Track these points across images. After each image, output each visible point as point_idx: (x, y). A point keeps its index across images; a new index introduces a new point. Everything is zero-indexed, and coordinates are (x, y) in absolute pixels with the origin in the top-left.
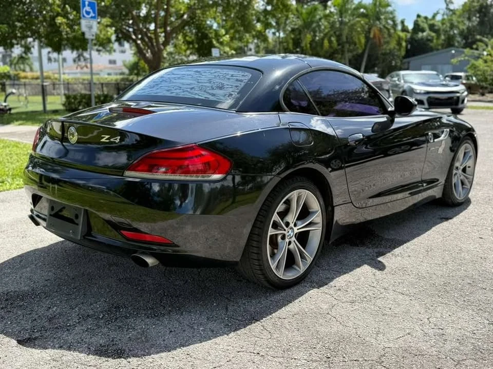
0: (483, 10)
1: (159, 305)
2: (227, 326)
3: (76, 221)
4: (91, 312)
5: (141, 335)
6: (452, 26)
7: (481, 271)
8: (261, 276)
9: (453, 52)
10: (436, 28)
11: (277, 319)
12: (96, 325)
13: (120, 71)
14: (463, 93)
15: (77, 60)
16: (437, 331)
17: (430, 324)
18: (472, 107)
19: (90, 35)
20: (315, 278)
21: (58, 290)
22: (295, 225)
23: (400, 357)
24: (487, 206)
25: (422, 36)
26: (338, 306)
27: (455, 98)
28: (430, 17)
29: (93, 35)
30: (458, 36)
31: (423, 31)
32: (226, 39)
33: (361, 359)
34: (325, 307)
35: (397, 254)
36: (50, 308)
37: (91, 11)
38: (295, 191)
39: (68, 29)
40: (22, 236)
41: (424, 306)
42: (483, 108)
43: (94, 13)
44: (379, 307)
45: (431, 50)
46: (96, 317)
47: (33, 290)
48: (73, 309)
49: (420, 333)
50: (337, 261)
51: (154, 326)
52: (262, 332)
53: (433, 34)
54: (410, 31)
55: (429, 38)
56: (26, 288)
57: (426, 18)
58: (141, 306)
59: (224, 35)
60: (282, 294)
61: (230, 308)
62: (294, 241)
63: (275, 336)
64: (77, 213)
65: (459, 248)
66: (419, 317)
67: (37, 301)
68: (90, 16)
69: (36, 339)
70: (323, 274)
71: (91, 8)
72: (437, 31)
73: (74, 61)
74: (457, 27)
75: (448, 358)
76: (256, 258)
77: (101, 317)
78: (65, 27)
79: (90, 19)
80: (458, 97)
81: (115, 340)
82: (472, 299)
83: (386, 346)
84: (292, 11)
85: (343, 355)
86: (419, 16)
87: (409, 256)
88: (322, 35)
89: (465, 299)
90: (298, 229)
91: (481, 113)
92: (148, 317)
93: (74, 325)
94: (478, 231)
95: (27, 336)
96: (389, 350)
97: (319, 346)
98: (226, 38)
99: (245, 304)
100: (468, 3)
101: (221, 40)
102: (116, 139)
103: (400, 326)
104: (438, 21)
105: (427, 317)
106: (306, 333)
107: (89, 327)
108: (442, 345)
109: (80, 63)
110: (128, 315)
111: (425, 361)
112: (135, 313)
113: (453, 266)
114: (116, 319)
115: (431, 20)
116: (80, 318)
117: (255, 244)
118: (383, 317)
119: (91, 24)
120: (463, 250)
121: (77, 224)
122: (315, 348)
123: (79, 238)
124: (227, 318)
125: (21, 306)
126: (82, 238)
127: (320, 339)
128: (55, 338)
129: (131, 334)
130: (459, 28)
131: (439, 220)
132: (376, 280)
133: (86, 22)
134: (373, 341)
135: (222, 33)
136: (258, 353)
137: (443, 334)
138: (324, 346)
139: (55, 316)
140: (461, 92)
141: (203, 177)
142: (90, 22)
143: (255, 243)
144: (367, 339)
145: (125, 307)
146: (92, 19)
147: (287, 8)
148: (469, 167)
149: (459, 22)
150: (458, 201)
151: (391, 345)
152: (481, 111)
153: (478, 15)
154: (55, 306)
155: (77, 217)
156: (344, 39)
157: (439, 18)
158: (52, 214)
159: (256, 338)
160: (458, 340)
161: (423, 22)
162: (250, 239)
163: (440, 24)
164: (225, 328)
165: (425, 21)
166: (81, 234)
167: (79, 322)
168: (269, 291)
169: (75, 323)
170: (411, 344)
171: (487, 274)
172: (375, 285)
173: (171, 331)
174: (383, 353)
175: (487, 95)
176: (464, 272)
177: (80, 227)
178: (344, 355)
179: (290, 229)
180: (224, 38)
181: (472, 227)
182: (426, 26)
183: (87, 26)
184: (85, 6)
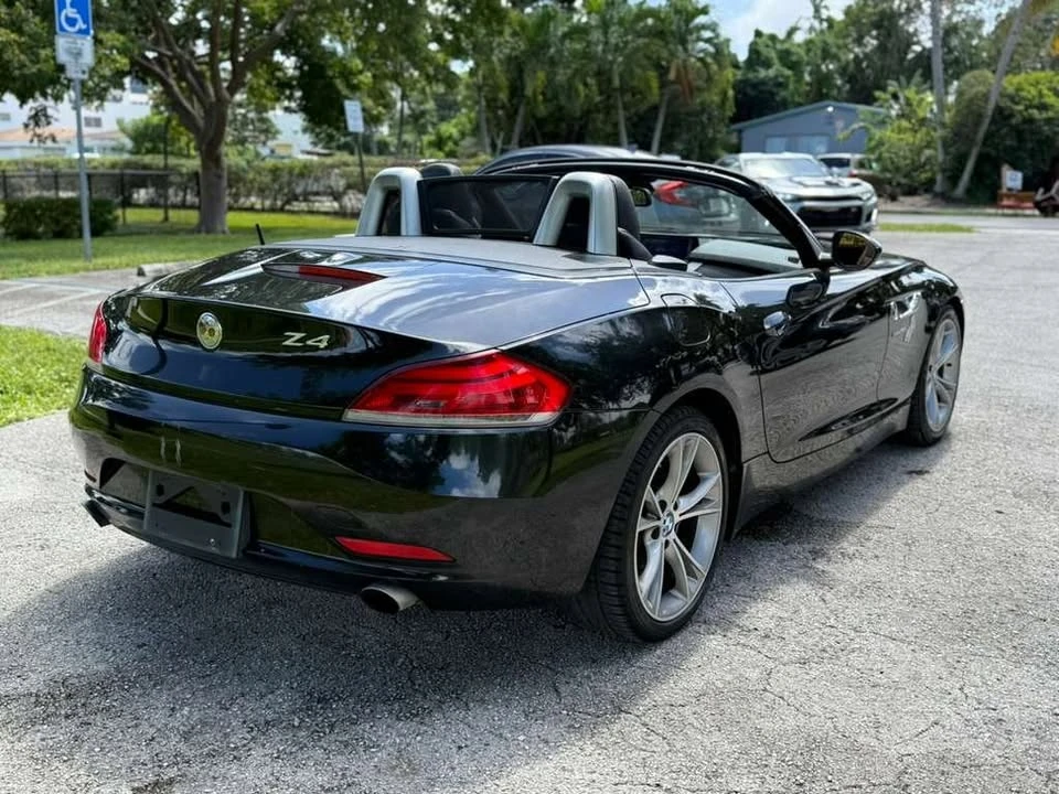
0: (886, 23)
1: (410, 691)
2: (572, 730)
3: (224, 518)
4: (270, 716)
5: (398, 759)
6: (826, 55)
7: (1023, 583)
8: (621, 619)
9: (830, 109)
10: (794, 58)
11: (668, 708)
12: (295, 743)
13: (113, 143)
14: (869, 199)
15: (32, 123)
16: (986, 713)
17: (969, 701)
18: (887, 227)
19: (77, 72)
20: (710, 614)
21: (176, 668)
22: (676, 507)
23: (937, 774)
24: (986, 443)
25: (766, 77)
26: (778, 672)
27: (853, 210)
28: (781, 35)
29: (84, 72)
30: (836, 76)
31: (767, 64)
32: (366, 81)
33: (864, 784)
34: (754, 674)
35: (851, 552)
36: (173, 709)
37: (78, 16)
38: (680, 438)
39: (22, 57)
40: (39, 543)
41: (943, 662)
42: (903, 228)
43: (85, 22)
44: (858, 670)
45: (784, 105)
46: (284, 724)
47: (118, 670)
48: (227, 709)
49: (955, 721)
50: (740, 573)
51: (419, 738)
52: (650, 738)
53: (788, 72)
54: (741, 65)
55: (781, 80)
56: (102, 667)
57: (773, 38)
58: (372, 695)
59: (361, 72)
60: (658, 652)
61: (562, 689)
62: (674, 540)
63: (678, 747)
64: (225, 500)
65: (966, 536)
66: (942, 686)
67: (140, 696)
68: (77, 27)
69: (171, 782)
70: (723, 604)
71: (79, 12)
72: (795, 66)
73: (26, 126)
74: (835, 58)
75: (1027, 768)
76: (613, 582)
77: (296, 724)
78: (17, 52)
79: (75, 36)
80: (860, 209)
81: (348, 773)
82: (1026, 642)
83: (903, 751)
84: (510, 24)
85: (826, 777)
86: (758, 34)
87: (876, 557)
88: (569, 71)
89: (1015, 644)
90: (681, 515)
91: (905, 240)
92: (398, 719)
93: (244, 746)
94: (990, 498)
95: (151, 778)
96: (910, 759)
97: (772, 762)
98: (366, 77)
99: (589, 677)
100: (854, 6)
101: (355, 81)
102: (320, 341)
103: (914, 708)
104: (799, 45)
105: (958, 685)
106: (738, 735)
107: (281, 748)
108: (1006, 743)
109: (38, 131)
110: (355, 717)
111: (986, 778)
112: (368, 711)
113: (968, 574)
114: (332, 727)
115: (783, 42)
116: (252, 728)
117: (612, 553)
118: (876, 690)
119: (79, 46)
120: (975, 538)
121: (229, 525)
122: (766, 766)
123: (234, 555)
124: (565, 712)
125: (108, 709)
126: (241, 555)
127: (770, 746)
128: (215, 778)
129: (376, 759)
130: (839, 60)
131: (906, 477)
132: (831, 611)
133: (67, 42)
134: (874, 742)
135: (357, 66)
136: (658, 785)
137: (1000, 720)
138: (783, 761)
139: (193, 728)
140: (865, 198)
141: (511, 418)
142: (75, 43)
143: (613, 549)
144: (861, 739)
145: (340, 698)
146: (80, 35)
147: (498, 15)
148: (949, 365)
149: (839, 47)
150: (934, 435)
151: (911, 749)
152: (901, 234)
153: (874, 33)
154: (184, 704)
155: (226, 508)
156: (616, 82)
157: (799, 37)
158: (157, 502)
159: (642, 753)
160: (1032, 730)
161: (767, 46)
162: (604, 542)
163: (802, 52)
164: (568, 732)
165: (770, 43)
166: (239, 546)
167: (253, 738)
168: (629, 645)
169: (245, 742)
170: (948, 745)
171: (1038, 588)
172: (832, 622)
173: (460, 748)
174: (901, 766)
175: (902, 199)
176: (993, 587)
177: (237, 530)
178: (830, 778)
179: (668, 515)
180: (361, 78)
181: (974, 489)
182: (773, 55)
183: (69, 52)
184: (65, 7)
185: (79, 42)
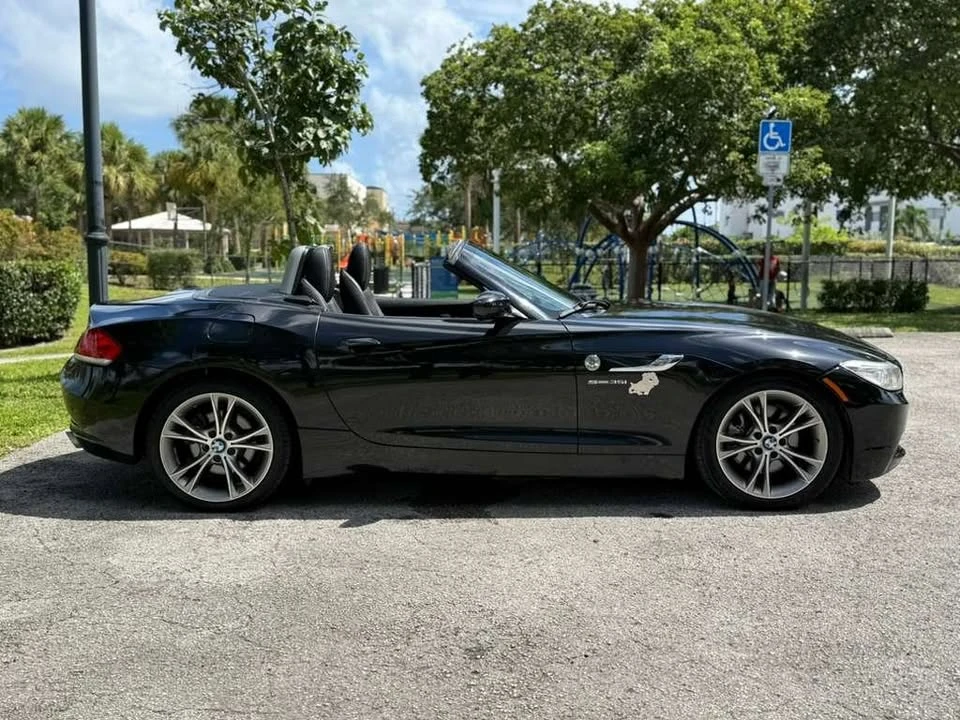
19: (772, 180)
22: (230, 438)
29: (779, 180)
37: (779, 138)
38: (209, 394)
43: (785, 141)
62: (225, 457)
68: (777, 146)
71: (779, 135)
79: (776, 153)
90: (232, 444)
119: (776, 160)
133: (767, 158)
142: (774, 158)
146: (780, 152)
179: (217, 441)
183: (767, 166)
184: (768, 131)
185: (777, 157)
